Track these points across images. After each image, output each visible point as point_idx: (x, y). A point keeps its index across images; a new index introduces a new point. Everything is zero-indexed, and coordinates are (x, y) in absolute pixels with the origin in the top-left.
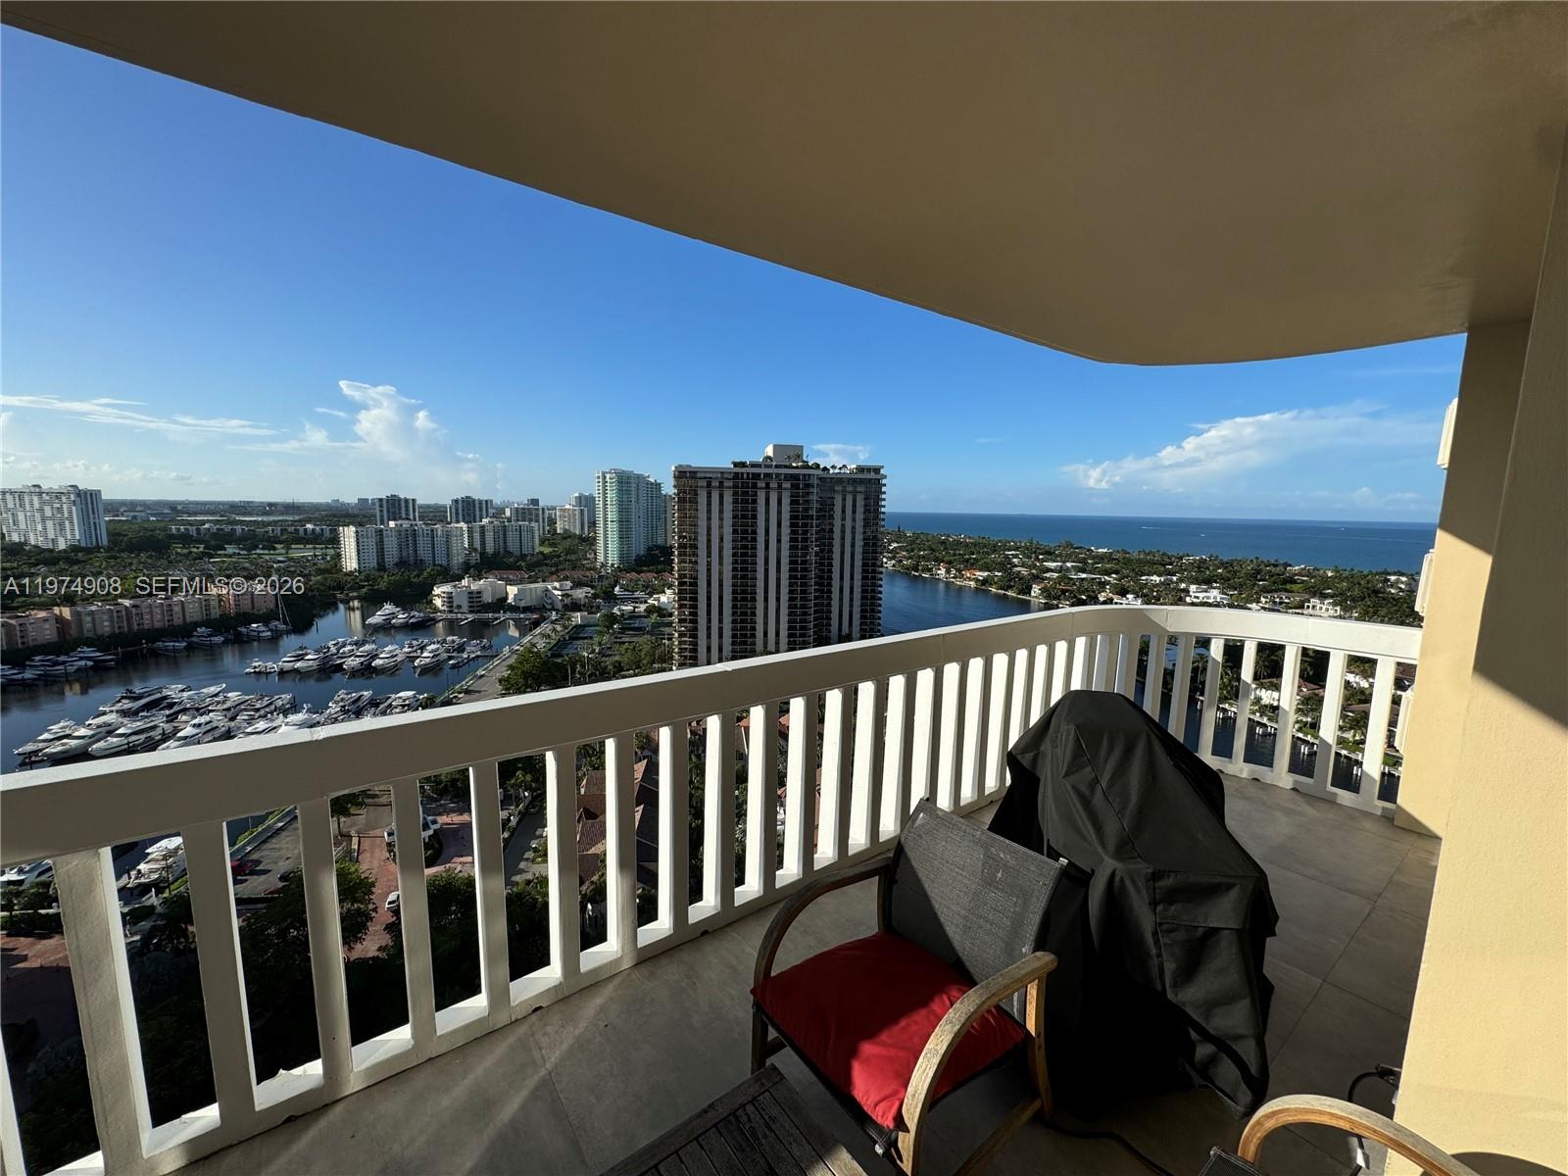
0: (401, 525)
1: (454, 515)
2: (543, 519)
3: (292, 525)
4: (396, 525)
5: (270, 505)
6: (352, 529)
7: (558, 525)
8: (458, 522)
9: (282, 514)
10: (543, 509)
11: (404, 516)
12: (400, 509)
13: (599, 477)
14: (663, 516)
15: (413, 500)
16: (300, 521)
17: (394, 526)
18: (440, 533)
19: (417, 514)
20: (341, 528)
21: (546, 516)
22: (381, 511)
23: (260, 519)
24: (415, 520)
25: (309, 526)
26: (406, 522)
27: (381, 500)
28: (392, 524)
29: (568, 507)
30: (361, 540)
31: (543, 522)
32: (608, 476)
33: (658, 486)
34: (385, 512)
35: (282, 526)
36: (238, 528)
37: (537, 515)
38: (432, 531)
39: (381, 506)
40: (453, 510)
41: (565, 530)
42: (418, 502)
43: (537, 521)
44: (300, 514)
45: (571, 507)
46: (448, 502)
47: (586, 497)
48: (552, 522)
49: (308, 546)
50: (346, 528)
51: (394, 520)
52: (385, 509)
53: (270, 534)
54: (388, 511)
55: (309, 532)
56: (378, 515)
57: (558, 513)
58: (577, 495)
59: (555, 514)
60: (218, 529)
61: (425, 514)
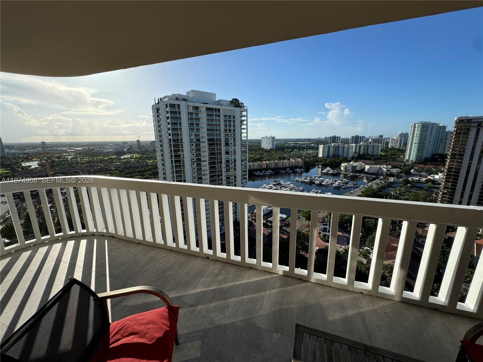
0: (335, 145)
1: (351, 141)
2: (384, 142)
4: (334, 144)
5: (305, 139)
6: (322, 145)
7: (389, 145)
8: (352, 143)
9: (307, 142)
10: (384, 139)
11: (336, 142)
12: (335, 140)
13: (412, 126)
14: (445, 141)
18: (346, 147)
19: (340, 141)
20: (320, 145)
21: (385, 141)
22: (330, 140)
23: (302, 143)
24: (339, 143)
25: (312, 145)
27: (331, 137)
28: (333, 144)
29: (395, 138)
30: (324, 149)
31: (384, 143)
32: (417, 125)
33: (444, 127)
34: (331, 141)
35: (306, 144)
36: (298, 145)
37: (381, 141)
38: (344, 146)
39: (330, 139)
40: (351, 140)
41: (392, 147)
42: (341, 138)
43: (381, 143)
44: (310, 142)
45: (397, 138)
46: (350, 137)
47: (404, 134)
48: (387, 143)
49: (311, 150)
51: (334, 143)
52: (331, 140)
53: (304, 147)
54: (332, 140)
55: (312, 146)
56: (329, 142)
57: (390, 140)
58: (400, 133)
59: (389, 140)
60: (294, 145)
61: (342, 141)
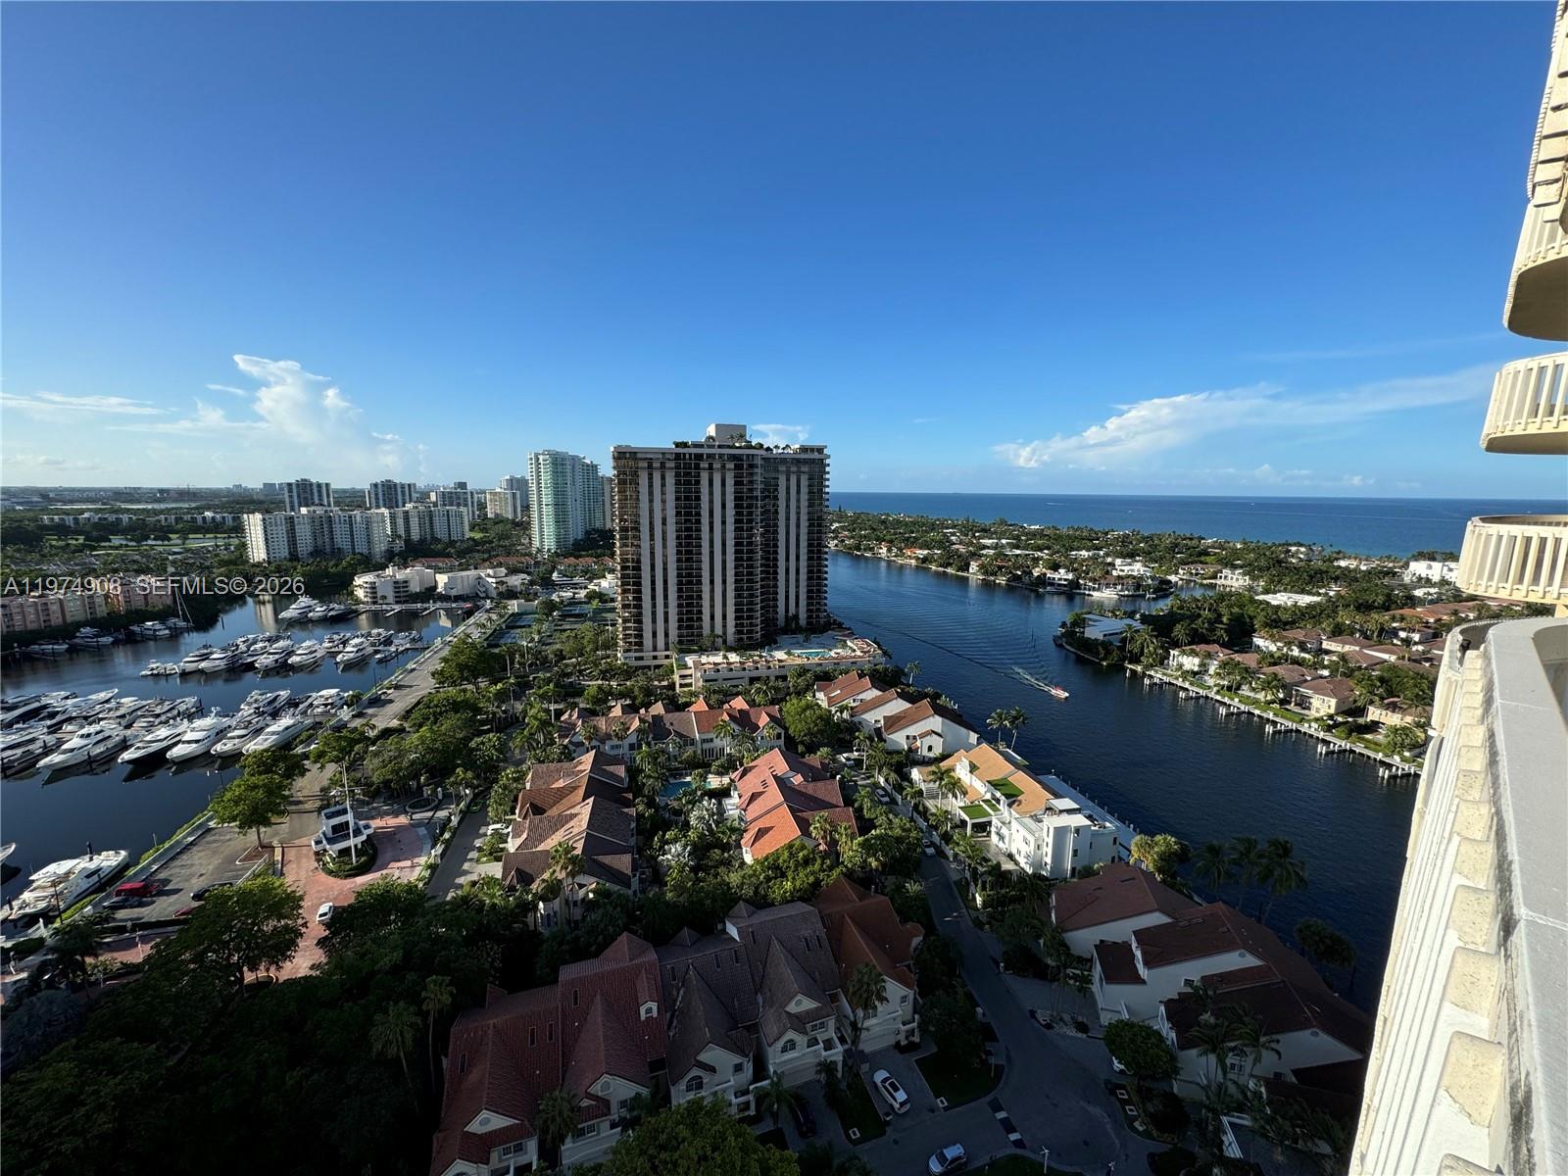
0: (315, 512)
1: (373, 500)
2: (472, 503)
3: (188, 513)
4: (309, 511)
5: (162, 491)
6: (258, 516)
7: (488, 510)
8: (378, 507)
9: (176, 501)
10: (472, 493)
11: (317, 502)
12: (312, 495)
13: (531, 459)
14: (600, 499)
15: (327, 485)
16: (196, 508)
17: (306, 513)
18: (358, 519)
19: (332, 499)
20: (245, 516)
21: (476, 500)
22: (291, 497)
23: (150, 507)
24: (329, 505)
25: (208, 514)
26: (320, 508)
27: (290, 485)
28: (304, 510)
29: (498, 490)
30: (269, 528)
31: (473, 506)
32: (541, 457)
33: (594, 467)
34: (295, 498)
35: (176, 514)
36: (125, 517)
37: (466, 500)
38: (350, 517)
39: (290, 491)
40: (373, 496)
41: (497, 515)
42: (333, 486)
43: (466, 505)
44: (195, 501)
45: (503, 490)
46: (367, 487)
47: (518, 480)
48: (482, 506)
49: (208, 536)
50: (251, 516)
51: (307, 506)
52: (295, 494)
53: (163, 523)
54: (299, 496)
55: (208, 520)
56: (287, 500)
57: (488, 496)
58: (508, 477)
59: (485, 497)
60: (100, 519)
61: (341, 500)
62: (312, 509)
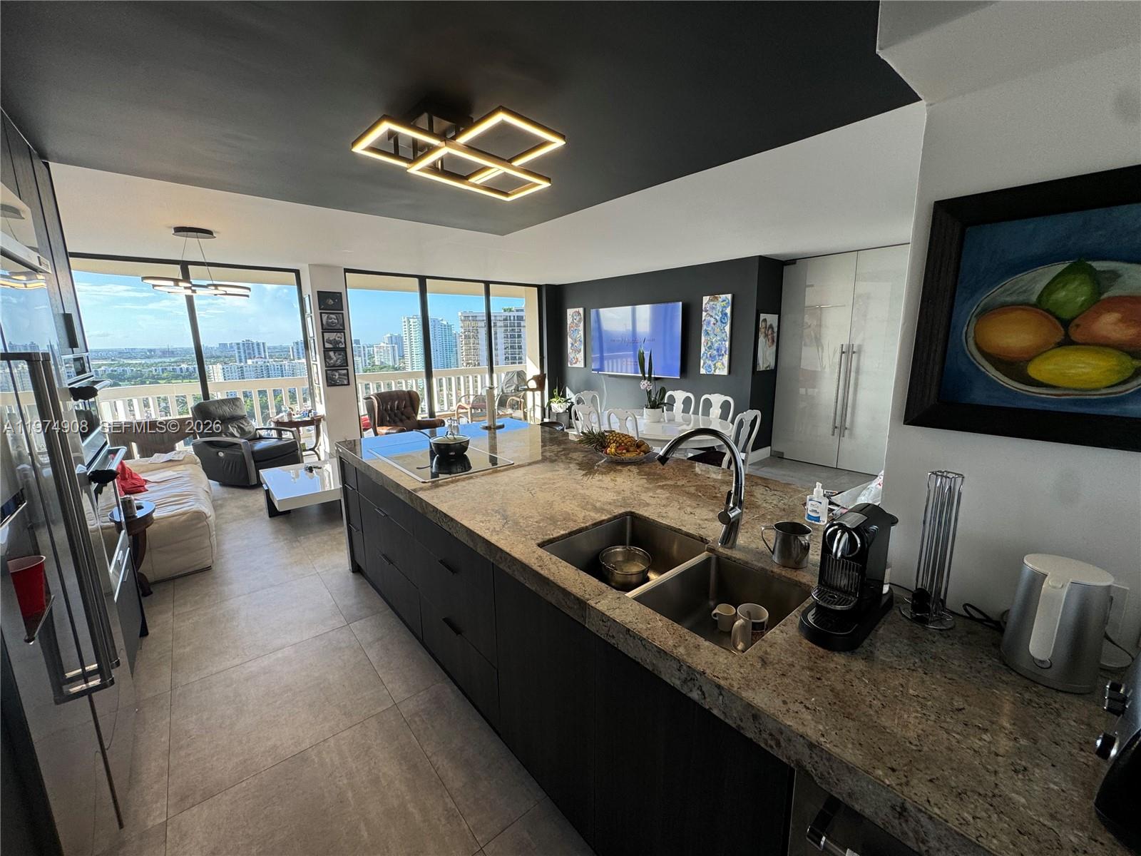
0: (257, 363)
1: (295, 354)
2: (364, 354)
3: (170, 365)
4: (253, 362)
5: (150, 351)
6: (219, 366)
7: (376, 359)
8: (299, 358)
9: (160, 357)
10: (364, 347)
11: (257, 355)
12: (253, 351)
13: (405, 322)
14: (454, 349)
15: (263, 343)
16: (176, 362)
17: (251, 363)
18: (287, 368)
19: (267, 354)
20: (210, 366)
21: (367, 352)
22: (239, 352)
23: (143, 362)
24: (265, 358)
25: (184, 366)
26: (261, 360)
27: (238, 344)
28: (250, 362)
29: (382, 344)
30: (226, 375)
31: (365, 357)
32: (411, 320)
33: (449, 327)
34: (242, 353)
35: (161, 366)
36: (128, 369)
37: (360, 352)
38: (281, 366)
39: (239, 348)
40: (295, 350)
41: (382, 363)
42: (267, 345)
43: (360, 356)
44: (174, 357)
45: (385, 345)
46: (290, 344)
47: (396, 337)
48: (371, 357)
49: (184, 381)
50: (214, 366)
51: (250, 358)
52: (242, 351)
53: (154, 373)
54: (245, 352)
55: (184, 370)
56: (237, 355)
57: (375, 349)
58: (389, 335)
59: (373, 350)
60: (112, 371)
61: (273, 354)
62: (255, 361)
